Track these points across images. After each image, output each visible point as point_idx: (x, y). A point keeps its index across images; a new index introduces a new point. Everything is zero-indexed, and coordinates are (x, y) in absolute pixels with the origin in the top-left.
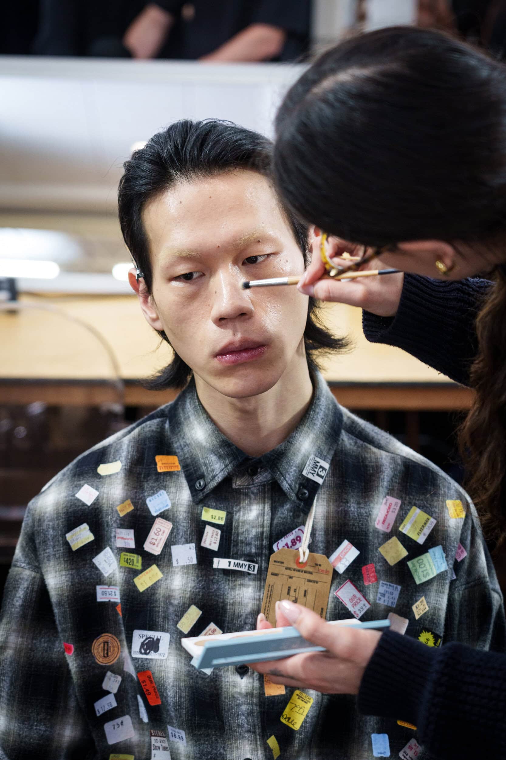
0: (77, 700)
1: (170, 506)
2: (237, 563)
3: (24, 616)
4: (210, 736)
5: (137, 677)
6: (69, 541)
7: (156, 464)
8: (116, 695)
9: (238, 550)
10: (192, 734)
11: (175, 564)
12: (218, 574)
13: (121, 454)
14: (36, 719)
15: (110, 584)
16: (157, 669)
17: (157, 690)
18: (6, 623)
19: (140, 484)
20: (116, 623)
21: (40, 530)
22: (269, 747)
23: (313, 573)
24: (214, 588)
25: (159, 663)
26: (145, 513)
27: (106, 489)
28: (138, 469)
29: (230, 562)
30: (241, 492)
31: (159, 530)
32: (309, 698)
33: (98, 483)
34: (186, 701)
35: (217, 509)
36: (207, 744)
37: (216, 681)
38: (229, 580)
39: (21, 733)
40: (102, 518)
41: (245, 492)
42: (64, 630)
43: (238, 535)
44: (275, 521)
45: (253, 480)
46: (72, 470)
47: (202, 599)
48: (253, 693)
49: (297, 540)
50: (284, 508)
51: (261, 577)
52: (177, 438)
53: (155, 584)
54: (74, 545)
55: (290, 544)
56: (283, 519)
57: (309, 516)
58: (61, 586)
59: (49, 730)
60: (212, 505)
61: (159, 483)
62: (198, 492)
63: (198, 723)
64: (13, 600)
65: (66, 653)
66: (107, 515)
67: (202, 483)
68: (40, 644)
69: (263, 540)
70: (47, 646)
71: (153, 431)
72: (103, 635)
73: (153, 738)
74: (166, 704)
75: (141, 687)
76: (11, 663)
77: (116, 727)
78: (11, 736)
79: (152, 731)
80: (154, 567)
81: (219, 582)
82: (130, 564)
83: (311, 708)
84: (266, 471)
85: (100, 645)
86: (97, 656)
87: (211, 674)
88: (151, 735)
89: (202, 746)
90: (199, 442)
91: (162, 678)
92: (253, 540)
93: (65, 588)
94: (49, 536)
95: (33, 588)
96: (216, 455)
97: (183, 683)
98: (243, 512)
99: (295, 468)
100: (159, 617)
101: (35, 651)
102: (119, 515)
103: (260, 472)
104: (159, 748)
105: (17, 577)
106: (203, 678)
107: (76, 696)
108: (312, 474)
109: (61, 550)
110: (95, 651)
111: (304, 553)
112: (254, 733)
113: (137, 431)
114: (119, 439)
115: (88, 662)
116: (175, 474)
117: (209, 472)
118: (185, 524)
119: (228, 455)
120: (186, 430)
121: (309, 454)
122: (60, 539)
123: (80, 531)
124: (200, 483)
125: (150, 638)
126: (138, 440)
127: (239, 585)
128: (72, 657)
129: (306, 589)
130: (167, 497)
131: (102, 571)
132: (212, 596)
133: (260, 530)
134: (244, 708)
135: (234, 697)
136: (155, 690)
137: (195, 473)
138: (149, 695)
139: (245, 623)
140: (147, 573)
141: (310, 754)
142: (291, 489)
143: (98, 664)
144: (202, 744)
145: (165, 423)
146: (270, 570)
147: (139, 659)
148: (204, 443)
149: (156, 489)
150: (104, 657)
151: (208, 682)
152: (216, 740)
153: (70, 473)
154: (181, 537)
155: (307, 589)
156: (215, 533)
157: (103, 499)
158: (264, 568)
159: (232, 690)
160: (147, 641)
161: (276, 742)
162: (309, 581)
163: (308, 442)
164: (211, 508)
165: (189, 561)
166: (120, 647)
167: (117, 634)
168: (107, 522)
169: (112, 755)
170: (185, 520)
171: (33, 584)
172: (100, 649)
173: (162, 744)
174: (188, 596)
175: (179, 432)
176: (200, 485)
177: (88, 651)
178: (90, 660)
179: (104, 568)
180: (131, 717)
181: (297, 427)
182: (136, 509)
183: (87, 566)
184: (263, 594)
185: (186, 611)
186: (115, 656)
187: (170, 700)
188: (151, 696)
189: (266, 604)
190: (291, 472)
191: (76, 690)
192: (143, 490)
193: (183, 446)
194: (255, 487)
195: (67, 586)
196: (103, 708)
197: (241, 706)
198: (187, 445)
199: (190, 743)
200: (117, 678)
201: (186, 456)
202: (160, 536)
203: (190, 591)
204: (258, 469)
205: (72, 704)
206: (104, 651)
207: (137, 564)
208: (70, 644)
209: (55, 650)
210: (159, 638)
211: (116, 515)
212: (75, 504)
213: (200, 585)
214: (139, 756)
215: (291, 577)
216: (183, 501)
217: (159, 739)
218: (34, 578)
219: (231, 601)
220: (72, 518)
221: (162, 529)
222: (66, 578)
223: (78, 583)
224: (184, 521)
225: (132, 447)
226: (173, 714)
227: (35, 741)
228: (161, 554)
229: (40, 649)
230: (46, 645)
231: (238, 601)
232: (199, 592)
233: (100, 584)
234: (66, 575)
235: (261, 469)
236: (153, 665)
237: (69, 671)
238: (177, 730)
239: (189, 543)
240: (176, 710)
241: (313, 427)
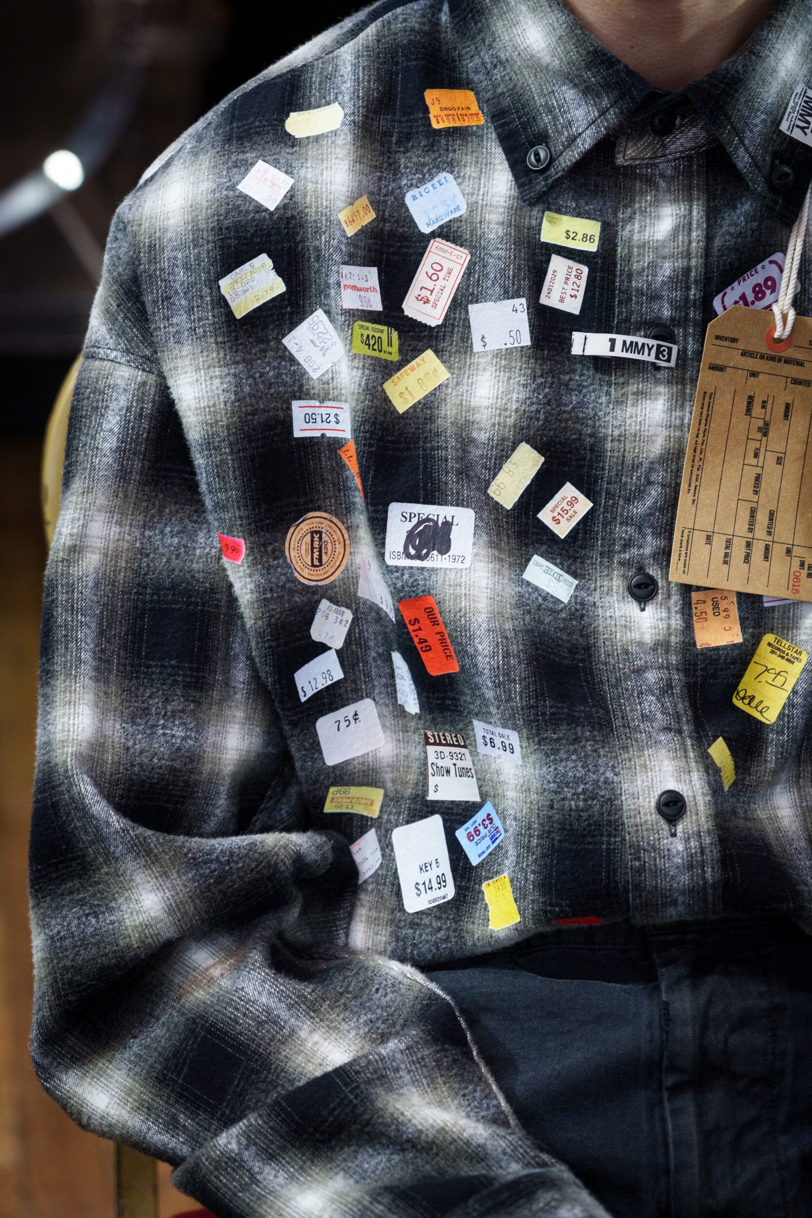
0: (253, 667)
1: (463, 211)
2: (632, 343)
3: (122, 475)
4: (581, 742)
5: (397, 611)
6: (227, 297)
7: (426, 110)
8: (339, 652)
9: (632, 312)
10: (536, 739)
11: (477, 346)
12: (582, 370)
13: (338, 88)
14: (163, 713)
15: (324, 397)
16: (449, 591)
17: (448, 641)
18: (80, 491)
19: (389, 158)
20: (341, 487)
21: (155, 271)
22: (713, 763)
23: (806, 364)
24: (571, 402)
25: (453, 577)
26: (403, 226)
27: (309, 170)
28: (384, 123)
29: (613, 342)
30: (636, 174)
31: (438, 268)
32: (796, 652)
33: (290, 157)
34: (520, 662)
35: (579, 215)
36: (575, 761)
37: (583, 616)
38: (609, 384)
39: (130, 744)
40: (302, 241)
41: (647, 175)
42: (219, 506)
43: (630, 276)
44: (717, 243)
45: (664, 146)
46: (218, 126)
47: (544, 427)
48: (668, 643)
49: (768, 288)
50: (738, 211)
51: (685, 373)
52: (473, 47)
53: (433, 394)
54: (239, 305)
55: (750, 297)
56: (736, 238)
57: (795, 229)
58: (211, 403)
59: (193, 735)
60: (566, 207)
61: (437, 155)
62: (534, 175)
63: (551, 714)
64: (94, 438)
65: (224, 560)
66: (316, 232)
67: (542, 155)
68: (162, 540)
69: (688, 289)
70: (179, 543)
71: (412, 30)
72: (310, 515)
73: (431, 749)
74: (473, 671)
75: (408, 633)
76: (97, 584)
77: (343, 725)
78: (107, 752)
79: (429, 734)
80: (429, 354)
81: (584, 387)
82: (374, 350)
83: (802, 673)
84: (692, 124)
85: (302, 538)
86: (297, 564)
87: (570, 601)
88: (427, 743)
89: (564, 764)
90: (532, 56)
91: (462, 613)
92: (666, 288)
93: (222, 406)
94: (177, 286)
95: (142, 409)
96: (575, 86)
97: (510, 622)
98: (640, 221)
99: (763, 117)
100: (447, 472)
101: (152, 556)
102: (344, 231)
103: (681, 126)
104: (448, 772)
105: (101, 385)
106: (553, 611)
107: (250, 658)
108: (802, 129)
109: (207, 319)
110: (293, 554)
111: (785, 317)
112: (680, 732)
113: (372, 30)
114: (329, 51)
115: (278, 578)
116: (473, 134)
117: (560, 126)
118: (502, 253)
119: (607, 87)
120: (498, 26)
121: (795, 82)
122: (206, 290)
123: (251, 273)
124: (537, 155)
125: (428, 519)
126: (379, 53)
127: (634, 394)
128: (242, 569)
129: (789, 400)
130: (456, 190)
131: (305, 366)
132: (567, 421)
133: (680, 263)
134: (651, 676)
135: (627, 652)
136: (442, 641)
137: (525, 129)
138: (426, 651)
139: (649, 483)
140: (413, 369)
141: (798, 777)
142: (756, 165)
143: (300, 583)
144: (561, 761)
145: (440, 10)
146: (706, 359)
147: (404, 568)
148: (546, 59)
149: (429, 171)
150: (313, 565)
151: (564, 619)
152: (596, 751)
153: (217, 134)
154: (493, 285)
155: (791, 402)
156: (574, 273)
157: (305, 196)
158: (693, 352)
159: (621, 637)
160: (421, 528)
161: (727, 752)
162: (796, 382)
163: (794, 52)
164: (565, 213)
165: (511, 340)
166: (348, 542)
167: (343, 511)
168: (318, 250)
169: (332, 790)
170: (501, 243)
171: (141, 400)
172: (303, 547)
173: (454, 761)
174: (510, 421)
175: (480, 31)
176: (538, 160)
177: (277, 553)
178: (282, 574)
179: (308, 359)
180: (376, 703)
181: (770, 18)
182: (381, 218)
183: (271, 354)
184: (691, 413)
185: (508, 457)
186: (338, 564)
187: (484, 662)
188: (431, 654)
189: (697, 437)
190: (756, 125)
191: (253, 644)
192: (396, 171)
193: (489, 66)
194: (668, 161)
195: (225, 403)
196: (313, 683)
197: (644, 671)
198: (499, 63)
199: (532, 758)
200: (343, 613)
201: (499, 91)
202: (440, 282)
203: (517, 411)
204: (676, 119)
205: (240, 675)
206: (312, 553)
207: (389, 349)
208: (236, 538)
209: (198, 552)
210: (449, 519)
211: (337, 233)
212: (237, 208)
213: (541, 397)
214: (397, 791)
215: (754, 374)
216: (496, 199)
217: (446, 750)
218: (144, 384)
219: (616, 433)
220: (233, 242)
221: (446, 264)
222: (222, 383)
223: (251, 395)
224: (500, 246)
225: (364, 69)
226: (490, 694)
227: (163, 762)
228: (444, 325)
229: (161, 550)
230: (176, 540)
231: (633, 431)
232: (538, 411)
233: (300, 398)
234: (221, 377)
235: (682, 119)
236: (439, 583)
237: (232, 600)
238: (499, 730)
239: (513, 298)
240: (497, 685)
241: (806, 17)
